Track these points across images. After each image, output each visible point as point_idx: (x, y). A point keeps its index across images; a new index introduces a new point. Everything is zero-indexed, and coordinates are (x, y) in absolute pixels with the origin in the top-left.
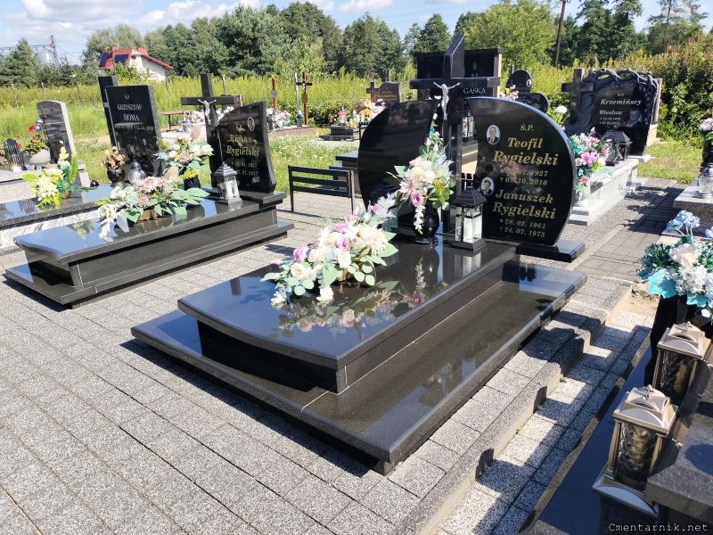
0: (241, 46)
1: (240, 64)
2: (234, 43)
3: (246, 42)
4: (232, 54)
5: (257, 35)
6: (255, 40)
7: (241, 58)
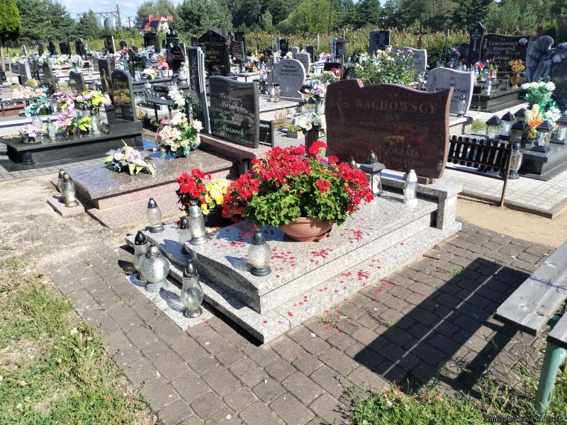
0: (192, 20)
1: (191, 30)
2: (188, 18)
3: (195, 18)
4: (186, 24)
5: (201, 13)
6: (199, 16)
7: (191, 27)
